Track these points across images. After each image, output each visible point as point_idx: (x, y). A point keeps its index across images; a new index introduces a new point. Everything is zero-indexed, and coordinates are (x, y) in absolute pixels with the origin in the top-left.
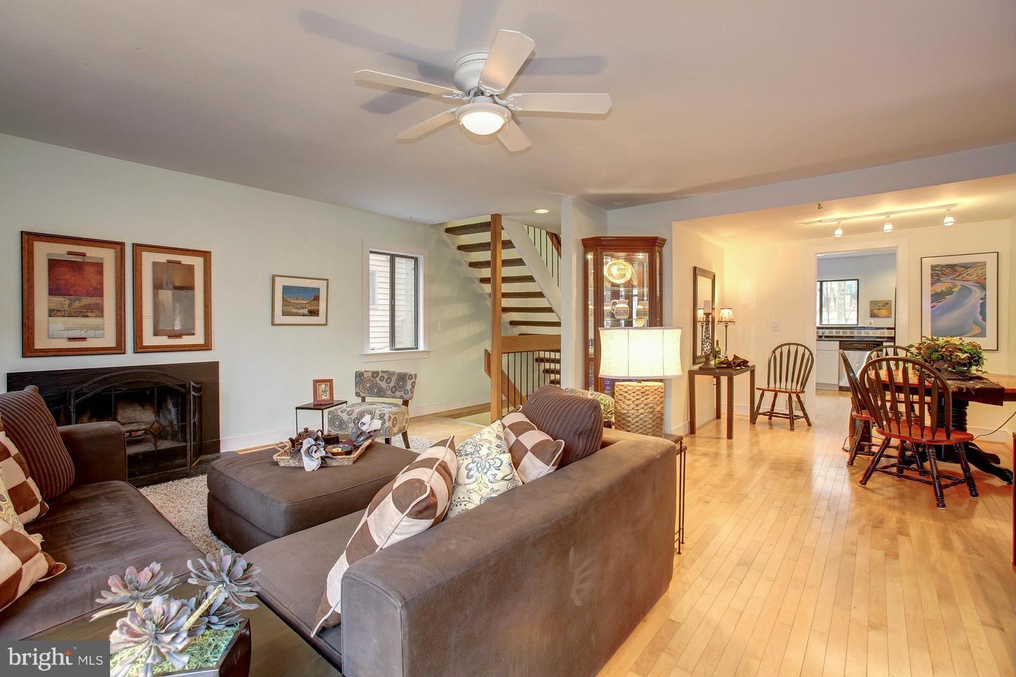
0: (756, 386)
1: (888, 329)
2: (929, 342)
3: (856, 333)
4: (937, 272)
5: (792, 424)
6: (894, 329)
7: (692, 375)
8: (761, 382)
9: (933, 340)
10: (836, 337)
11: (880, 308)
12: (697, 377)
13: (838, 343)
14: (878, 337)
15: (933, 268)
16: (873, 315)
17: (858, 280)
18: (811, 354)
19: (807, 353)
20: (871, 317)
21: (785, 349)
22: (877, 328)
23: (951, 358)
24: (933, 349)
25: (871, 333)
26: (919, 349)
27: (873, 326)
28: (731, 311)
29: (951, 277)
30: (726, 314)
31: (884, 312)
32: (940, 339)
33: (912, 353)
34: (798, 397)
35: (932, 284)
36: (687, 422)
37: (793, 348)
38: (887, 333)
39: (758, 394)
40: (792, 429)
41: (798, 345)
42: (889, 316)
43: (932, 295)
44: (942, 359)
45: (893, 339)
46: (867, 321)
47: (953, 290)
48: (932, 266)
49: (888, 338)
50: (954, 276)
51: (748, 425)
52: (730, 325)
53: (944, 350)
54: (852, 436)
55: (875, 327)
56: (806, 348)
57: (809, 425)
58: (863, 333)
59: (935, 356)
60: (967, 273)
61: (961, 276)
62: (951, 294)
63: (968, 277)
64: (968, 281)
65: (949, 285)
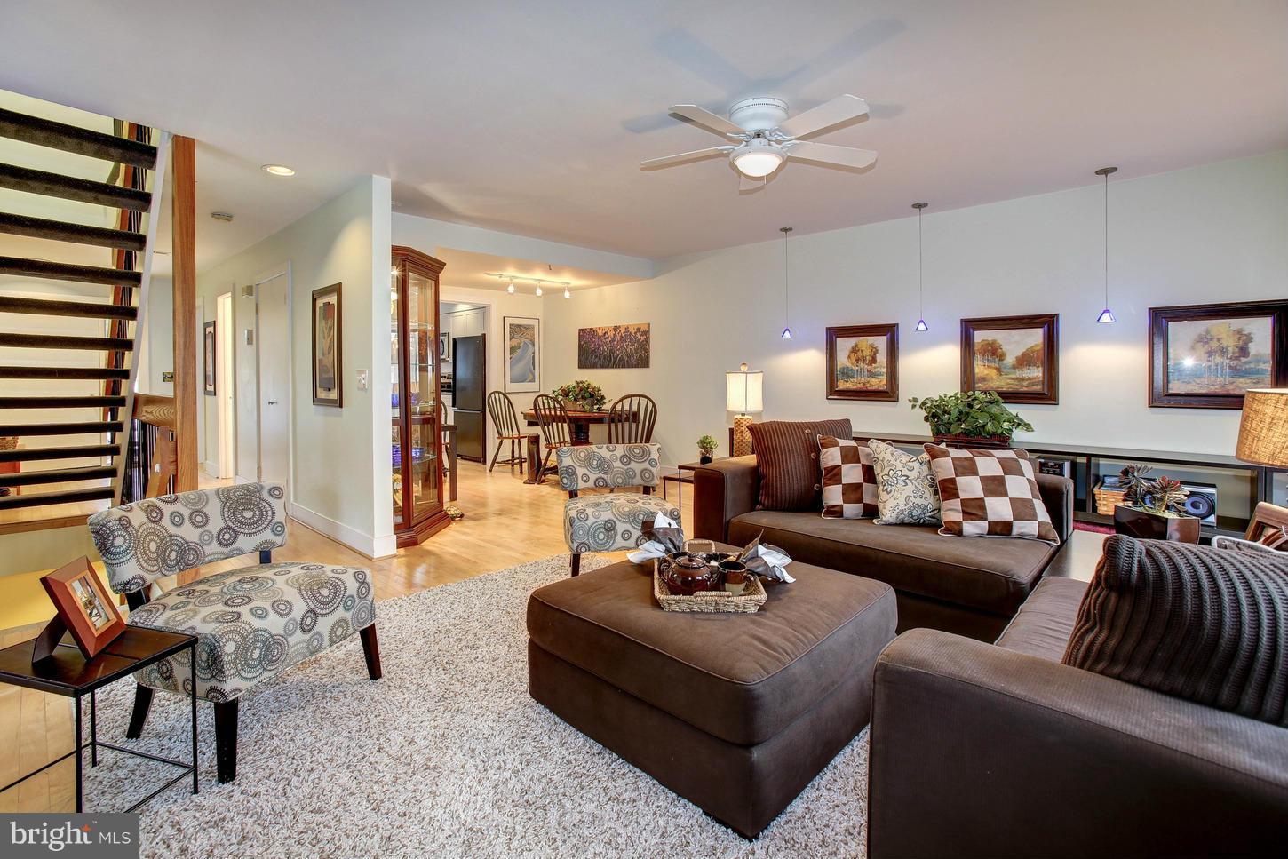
4: (513, 330)
15: (511, 326)
29: (519, 335)
35: (510, 340)
43: (510, 349)
47: (521, 345)
60: (526, 333)
61: (523, 334)
62: (520, 349)
63: (527, 336)
64: (526, 339)
65: (518, 341)
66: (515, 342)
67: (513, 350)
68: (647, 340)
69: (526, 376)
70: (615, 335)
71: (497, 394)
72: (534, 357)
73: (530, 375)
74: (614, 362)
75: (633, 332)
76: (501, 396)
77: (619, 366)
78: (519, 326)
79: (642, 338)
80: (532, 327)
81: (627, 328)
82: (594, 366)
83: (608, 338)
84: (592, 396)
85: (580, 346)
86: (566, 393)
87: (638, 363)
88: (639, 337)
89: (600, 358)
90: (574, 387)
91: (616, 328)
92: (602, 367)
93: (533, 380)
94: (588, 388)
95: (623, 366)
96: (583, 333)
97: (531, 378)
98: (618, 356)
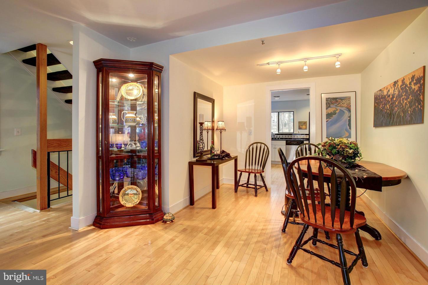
0: (238, 169)
1: (306, 135)
2: (330, 141)
3: (293, 137)
4: (329, 102)
5: (256, 192)
6: (309, 135)
7: (191, 165)
8: (241, 166)
9: (332, 140)
10: (285, 138)
11: (303, 125)
12: (195, 167)
13: (285, 141)
14: (301, 139)
15: (327, 99)
16: (300, 128)
17: (293, 112)
18: (268, 149)
19: (266, 148)
20: (299, 129)
21: (255, 145)
22: (301, 134)
23: (344, 153)
24: (333, 146)
25: (299, 137)
26: (323, 146)
27: (300, 133)
28: (223, 123)
29: (335, 105)
30: (221, 125)
31: (304, 127)
32: (336, 139)
33: (319, 149)
34: (261, 175)
35: (327, 109)
36: (188, 197)
37: (259, 145)
38: (305, 137)
39: (239, 173)
40: (256, 196)
41: (261, 143)
42: (306, 129)
43: (327, 115)
44: (338, 153)
45: (308, 139)
46: (297, 131)
47: (336, 112)
48: (326, 99)
49: (306, 139)
50: (336, 104)
51: (234, 193)
52: (223, 132)
53: (339, 147)
54: (286, 205)
55: (300, 134)
56: (265, 145)
57: (267, 190)
58: (296, 137)
59: (334, 151)
60: (342, 103)
61: (340, 104)
62: (335, 114)
63: (343, 105)
64: (343, 107)
65: (334, 109)
66: (331, 110)
67: (329, 116)
68: (421, 89)
70: (394, 91)
72: (350, 121)
74: (393, 119)
75: (408, 83)
77: (397, 124)
79: (416, 88)
81: (403, 81)
82: (381, 125)
83: (390, 96)
85: (375, 108)
87: (412, 119)
88: (413, 87)
89: (385, 117)
91: (395, 83)
92: (386, 125)
95: (400, 123)
96: (376, 96)
97: (347, 134)
98: (396, 112)
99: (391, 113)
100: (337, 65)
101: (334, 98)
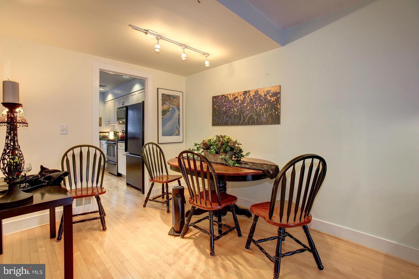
4: (164, 98)
15: (163, 95)
21: (77, 151)
29: (169, 102)
35: (162, 105)
37: (85, 150)
41: (89, 146)
43: (162, 111)
47: (170, 109)
56: (97, 149)
60: (174, 101)
61: (172, 102)
62: (169, 112)
63: (174, 103)
64: (174, 105)
65: (168, 106)
66: (166, 107)
67: (164, 112)
68: (278, 101)
69: (174, 131)
70: (244, 98)
71: (151, 145)
72: (179, 118)
73: (176, 130)
74: (244, 120)
75: (263, 94)
76: (155, 146)
77: (248, 124)
78: (169, 96)
79: (273, 99)
80: (177, 98)
81: (256, 92)
82: (226, 124)
83: (238, 101)
84: (232, 149)
85: (214, 109)
86: (207, 147)
87: (268, 121)
88: (269, 98)
89: (231, 118)
90: (215, 142)
91: (245, 93)
92: (233, 124)
93: (178, 134)
94: (228, 142)
95: (253, 123)
96: (215, 99)
97: (177, 133)
98: (248, 115)
99: (240, 115)
100: (206, 64)
101: (168, 95)
